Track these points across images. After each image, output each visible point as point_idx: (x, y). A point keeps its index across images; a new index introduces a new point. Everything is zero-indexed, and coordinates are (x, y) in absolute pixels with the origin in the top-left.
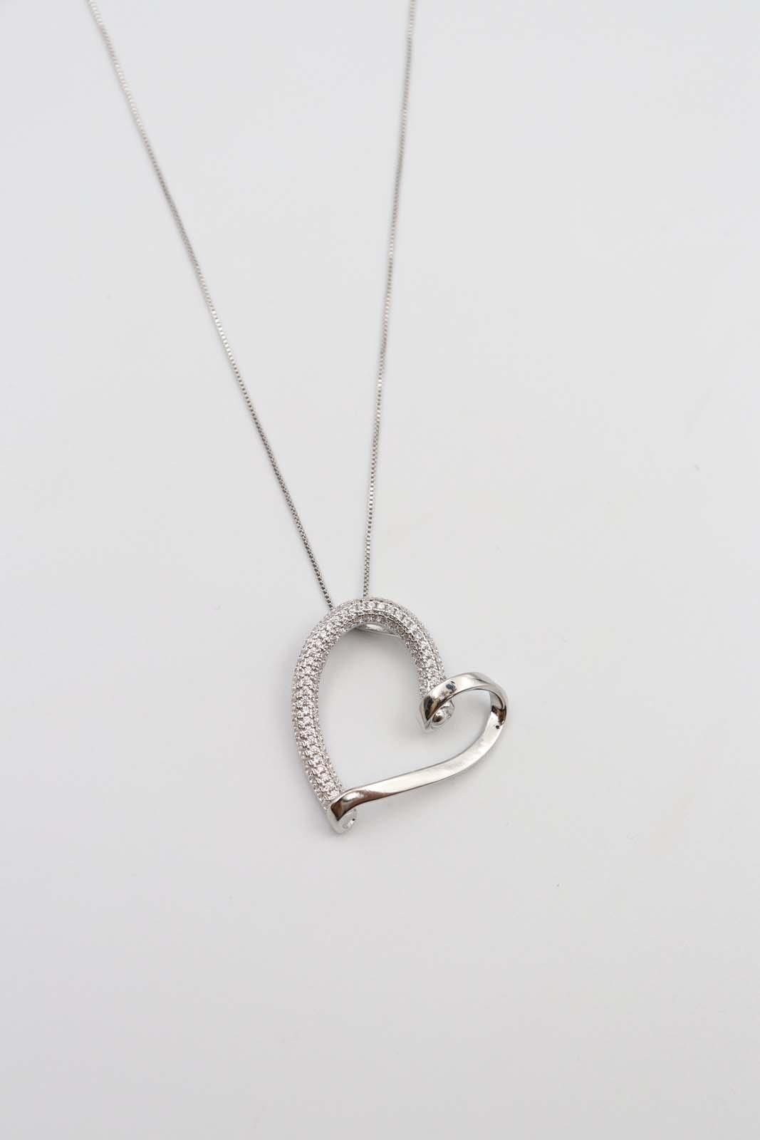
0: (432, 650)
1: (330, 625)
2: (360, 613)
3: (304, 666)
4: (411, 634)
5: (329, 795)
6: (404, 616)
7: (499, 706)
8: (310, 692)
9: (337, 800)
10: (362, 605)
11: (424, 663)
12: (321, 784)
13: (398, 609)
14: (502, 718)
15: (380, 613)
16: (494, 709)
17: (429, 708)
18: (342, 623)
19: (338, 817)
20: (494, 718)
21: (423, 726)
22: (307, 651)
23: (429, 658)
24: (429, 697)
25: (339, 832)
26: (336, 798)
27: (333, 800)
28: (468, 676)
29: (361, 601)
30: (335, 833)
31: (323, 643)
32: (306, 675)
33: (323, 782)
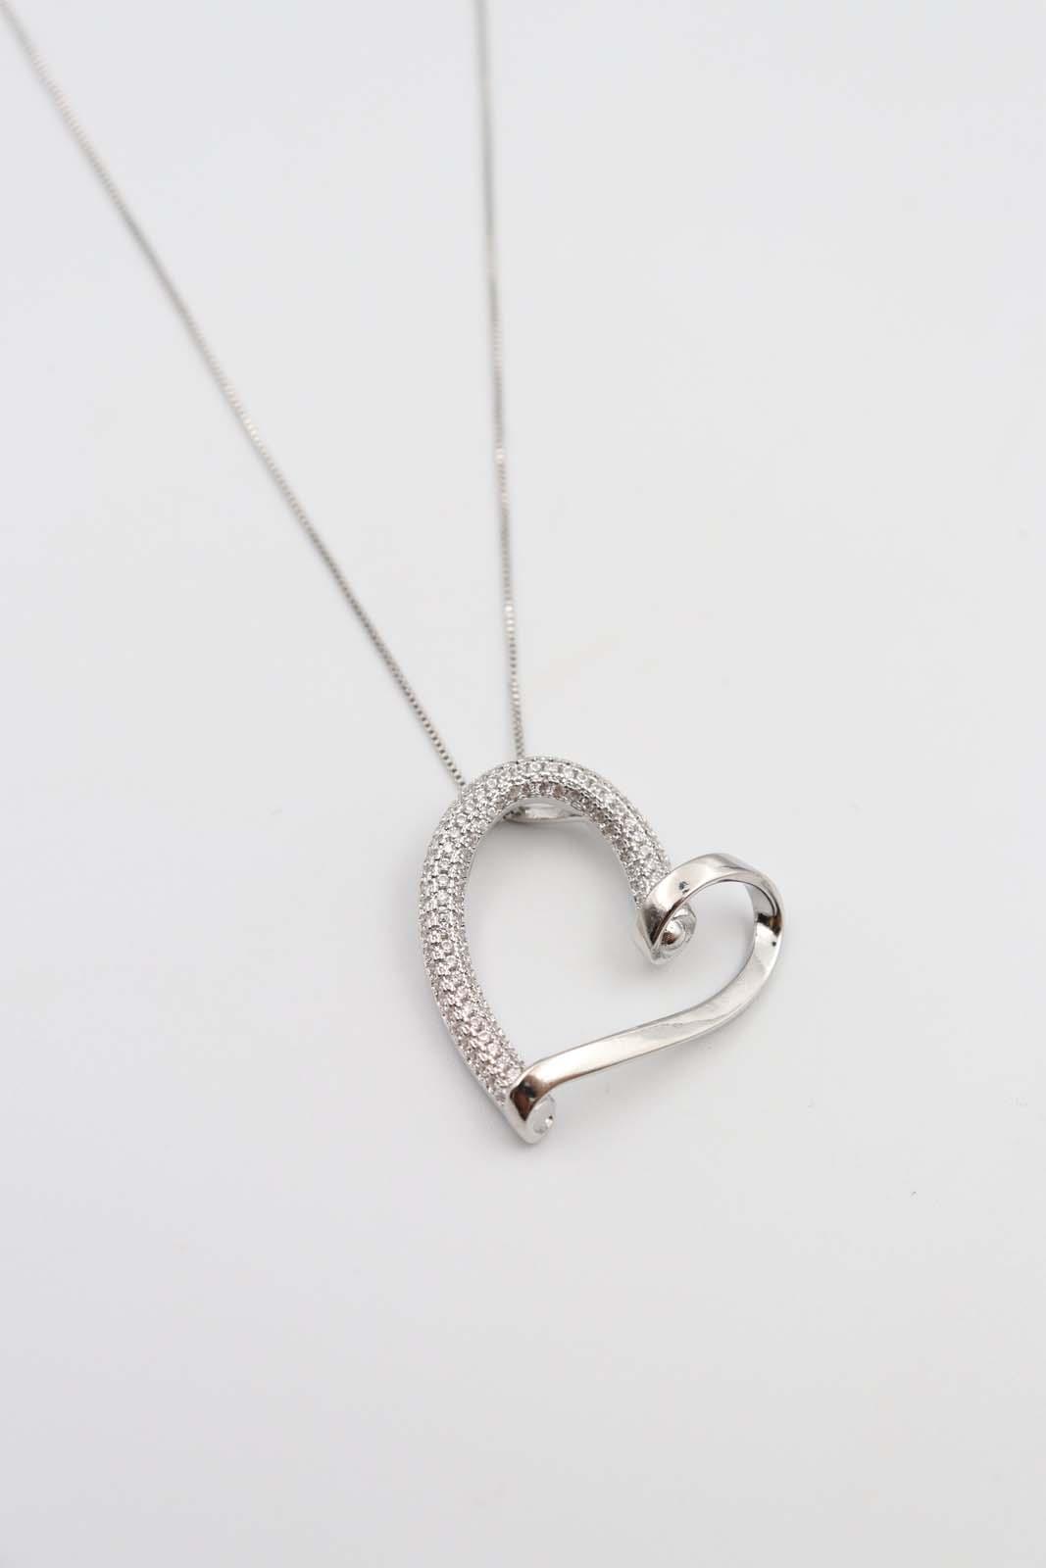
0: (646, 832)
1: (470, 804)
2: (518, 781)
3: (435, 874)
4: (606, 809)
5: (504, 1078)
6: (591, 782)
7: (768, 911)
8: (451, 916)
9: (518, 1083)
10: (519, 769)
11: (636, 853)
12: (488, 1062)
13: (580, 771)
14: (776, 929)
15: (551, 779)
16: (762, 919)
17: (655, 923)
18: (489, 799)
19: (524, 1112)
20: (764, 932)
21: (649, 953)
22: (436, 850)
23: (641, 843)
24: (653, 907)
25: (530, 1141)
26: (516, 1080)
27: (511, 1085)
28: (710, 861)
29: (517, 763)
30: (522, 1143)
31: (462, 834)
32: (440, 889)
33: (490, 1058)
